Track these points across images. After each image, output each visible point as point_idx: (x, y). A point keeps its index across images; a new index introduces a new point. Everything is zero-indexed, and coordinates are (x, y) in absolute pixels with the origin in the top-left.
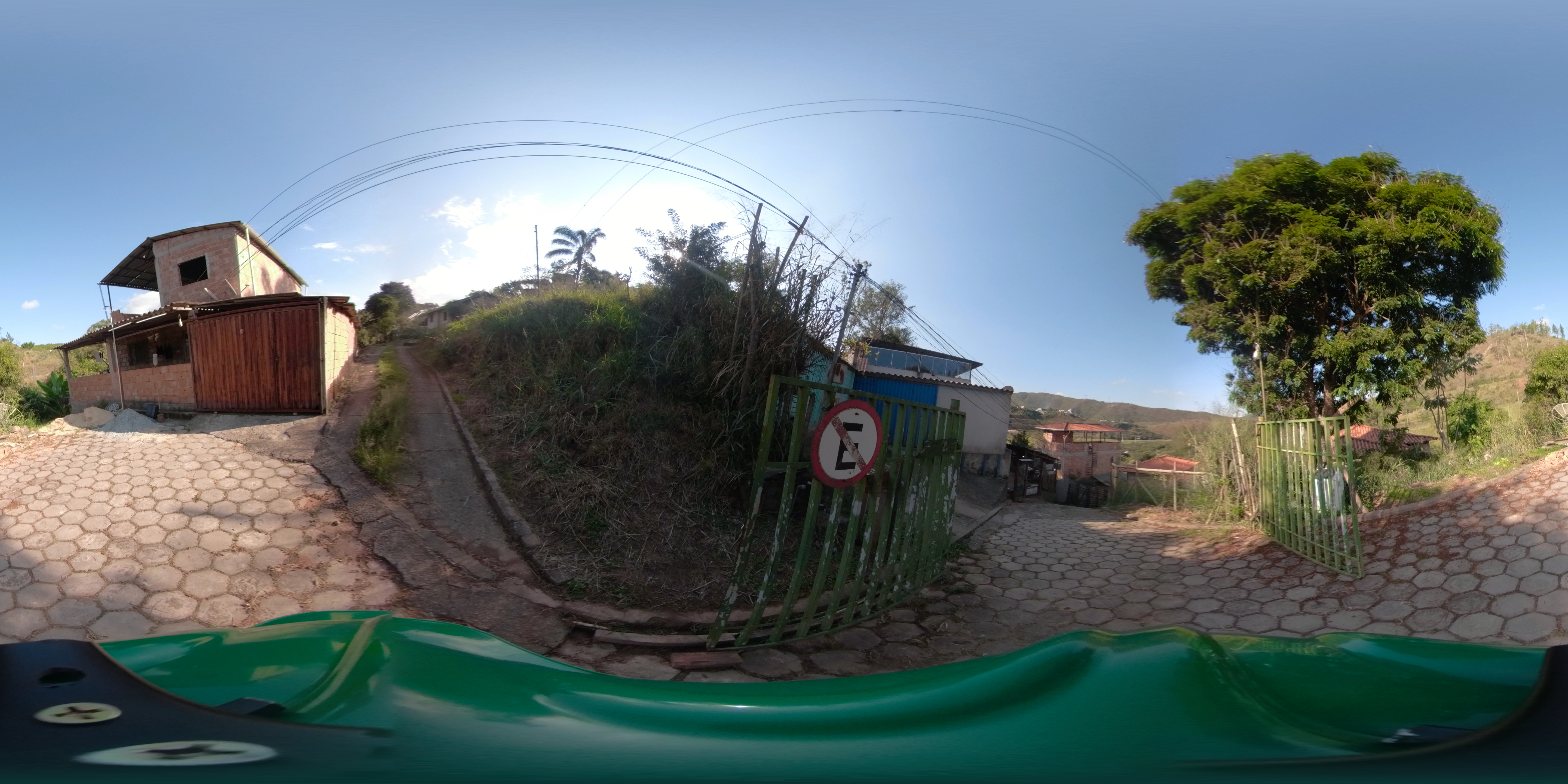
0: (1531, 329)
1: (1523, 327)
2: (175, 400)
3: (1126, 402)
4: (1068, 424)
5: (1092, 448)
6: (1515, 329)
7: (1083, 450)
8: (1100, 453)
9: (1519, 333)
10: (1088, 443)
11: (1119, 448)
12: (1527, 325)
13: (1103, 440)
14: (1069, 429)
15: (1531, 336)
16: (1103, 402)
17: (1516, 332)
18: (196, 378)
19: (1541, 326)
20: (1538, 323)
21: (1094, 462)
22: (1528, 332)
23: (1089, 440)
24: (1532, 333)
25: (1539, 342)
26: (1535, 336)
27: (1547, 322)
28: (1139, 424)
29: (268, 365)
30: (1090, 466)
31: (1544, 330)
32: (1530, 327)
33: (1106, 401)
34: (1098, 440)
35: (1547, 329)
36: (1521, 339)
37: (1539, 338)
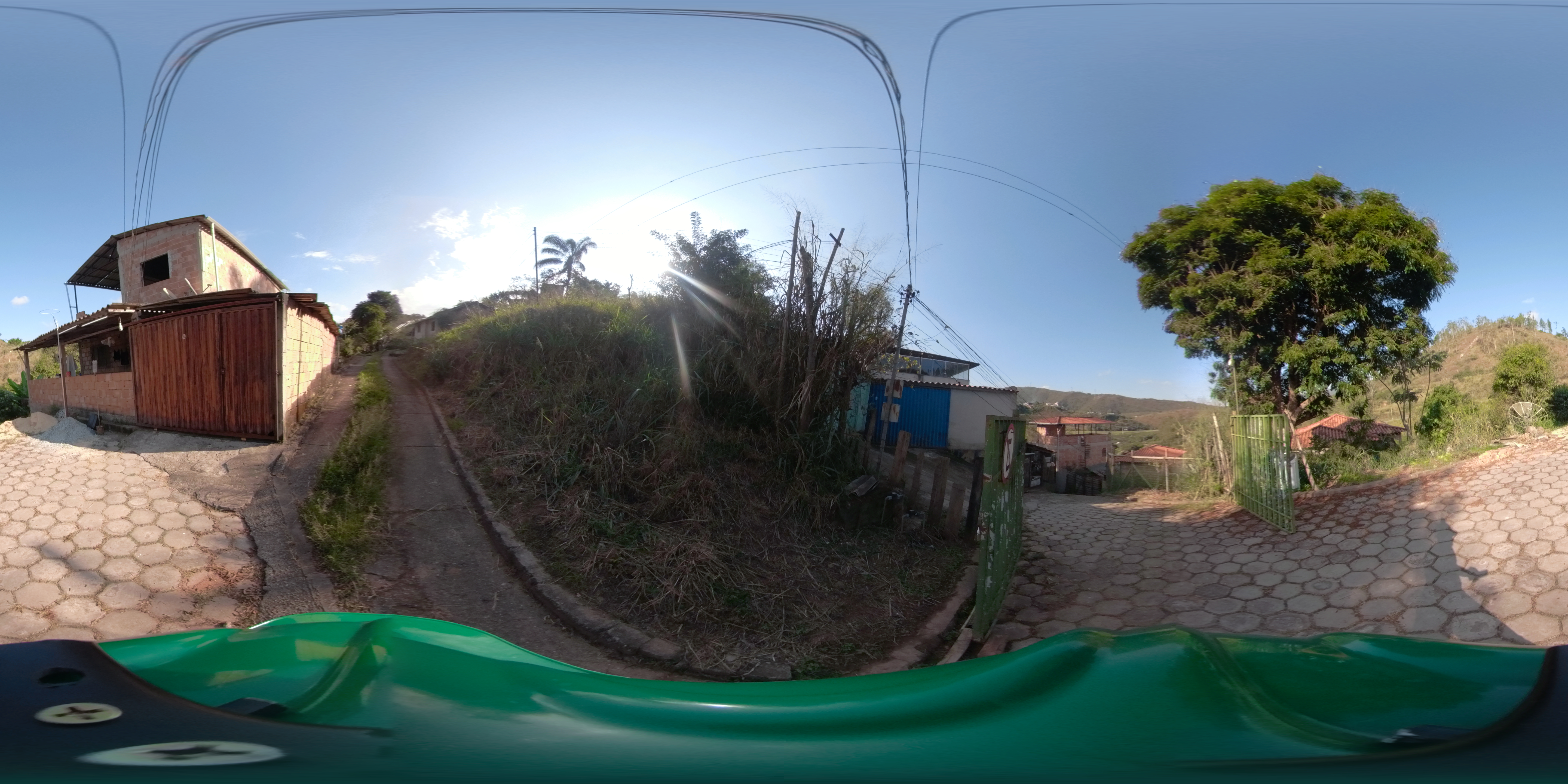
0: (1519, 322)
1: (1511, 320)
2: (118, 411)
3: (1112, 393)
4: (1060, 417)
5: (1084, 440)
6: (1502, 321)
7: (1076, 443)
8: (1092, 445)
9: (1507, 326)
10: (1080, 435)
11: (1110, 439)
12: (1515, 318)
13: (1094, 432)
14: (1062, 422)
15: (1518, 329)
16: (1089, 394)
17: (1503, 324)
18: (137, 389)
19: (1528, 319)
20: (1526, 316)
21: (1087, 453)
22: (1516, 325)
23: (1081, 432)
24: (1520, 326)
25: (1526, 335)
26: (1522, 329)
27: (1535, 316)
28: (1126, 415)
29: (213, 378)
30: (1083, 457)
31: (1531, 324)
32: (1517, 320)
33: (1092, 393)
34: (1089, 432)
35: (1535, 323)
36: (1508, 332)
37: (1525, 332)
